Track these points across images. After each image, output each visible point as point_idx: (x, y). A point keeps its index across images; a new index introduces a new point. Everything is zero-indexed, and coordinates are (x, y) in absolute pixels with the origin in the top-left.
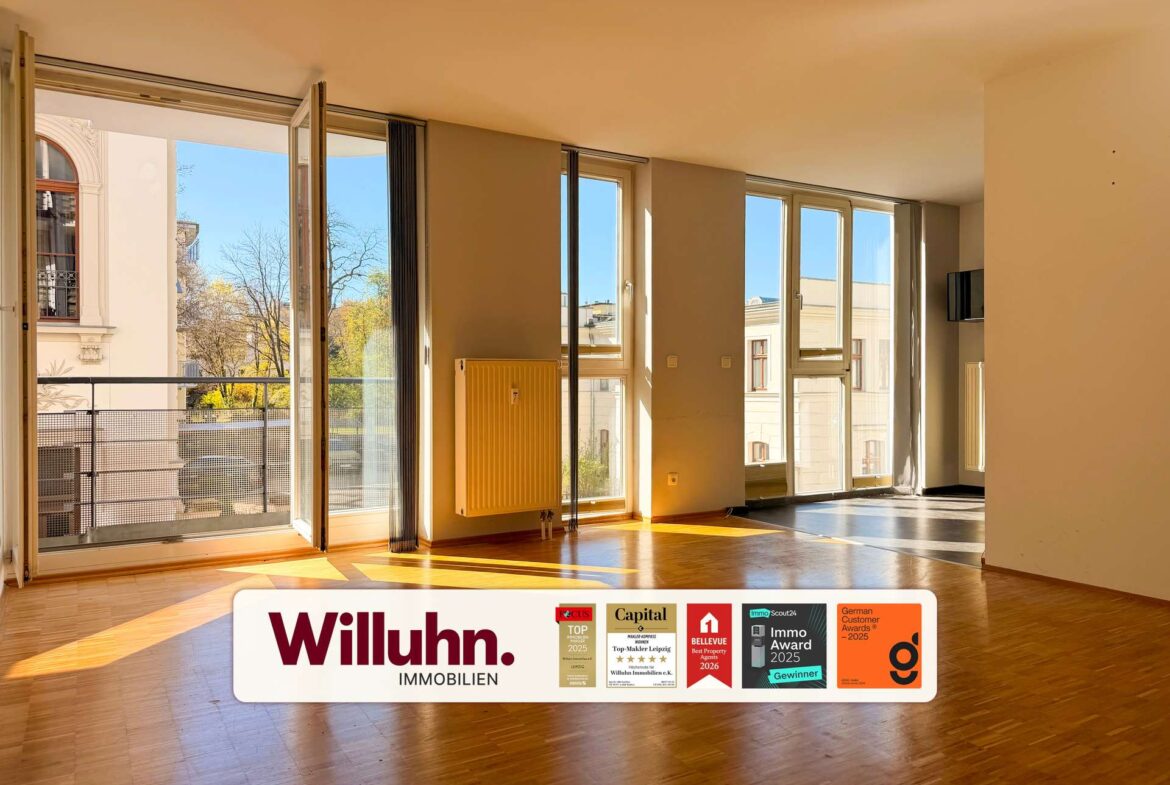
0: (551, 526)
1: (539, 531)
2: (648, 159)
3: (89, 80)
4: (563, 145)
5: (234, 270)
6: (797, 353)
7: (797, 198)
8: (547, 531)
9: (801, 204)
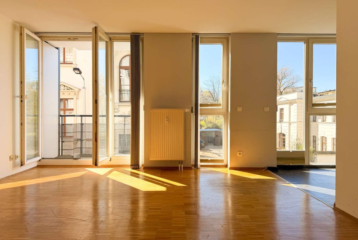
0: (182, 166)
1: (178, 168)
2: (230, 34)
3: (56, 37)
4: (193, 34)
5: (207, 87)
6: (311, 105)
7: (310, 41)
8: (181, 167)
9: (313, 43)
